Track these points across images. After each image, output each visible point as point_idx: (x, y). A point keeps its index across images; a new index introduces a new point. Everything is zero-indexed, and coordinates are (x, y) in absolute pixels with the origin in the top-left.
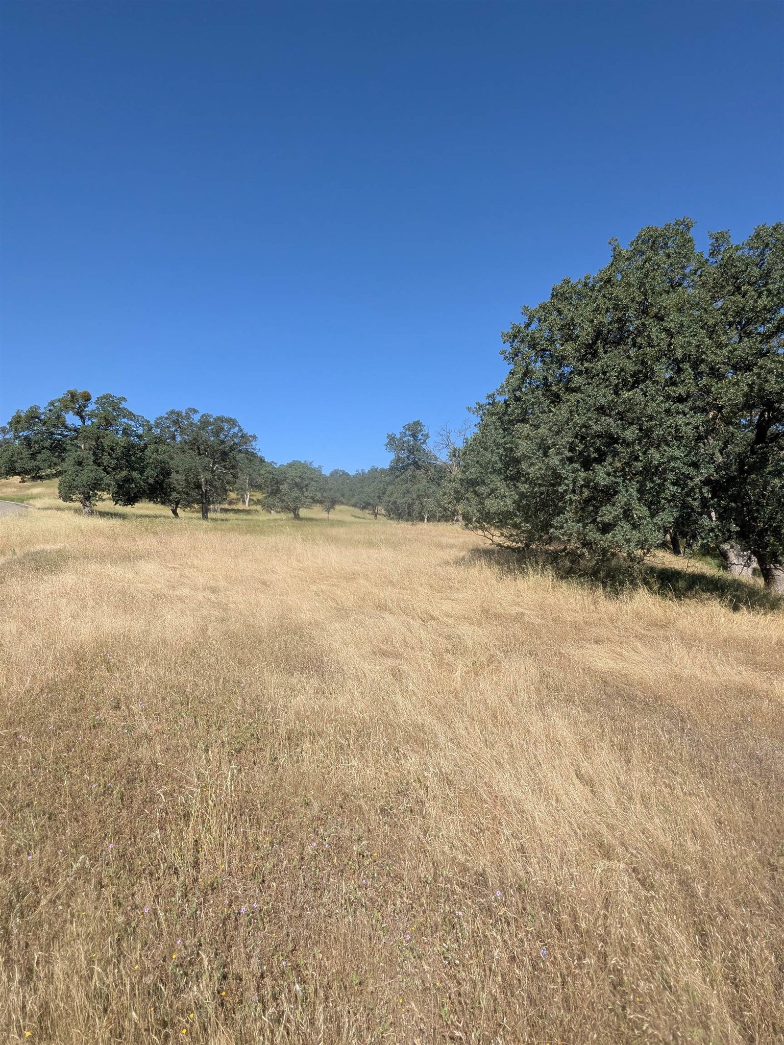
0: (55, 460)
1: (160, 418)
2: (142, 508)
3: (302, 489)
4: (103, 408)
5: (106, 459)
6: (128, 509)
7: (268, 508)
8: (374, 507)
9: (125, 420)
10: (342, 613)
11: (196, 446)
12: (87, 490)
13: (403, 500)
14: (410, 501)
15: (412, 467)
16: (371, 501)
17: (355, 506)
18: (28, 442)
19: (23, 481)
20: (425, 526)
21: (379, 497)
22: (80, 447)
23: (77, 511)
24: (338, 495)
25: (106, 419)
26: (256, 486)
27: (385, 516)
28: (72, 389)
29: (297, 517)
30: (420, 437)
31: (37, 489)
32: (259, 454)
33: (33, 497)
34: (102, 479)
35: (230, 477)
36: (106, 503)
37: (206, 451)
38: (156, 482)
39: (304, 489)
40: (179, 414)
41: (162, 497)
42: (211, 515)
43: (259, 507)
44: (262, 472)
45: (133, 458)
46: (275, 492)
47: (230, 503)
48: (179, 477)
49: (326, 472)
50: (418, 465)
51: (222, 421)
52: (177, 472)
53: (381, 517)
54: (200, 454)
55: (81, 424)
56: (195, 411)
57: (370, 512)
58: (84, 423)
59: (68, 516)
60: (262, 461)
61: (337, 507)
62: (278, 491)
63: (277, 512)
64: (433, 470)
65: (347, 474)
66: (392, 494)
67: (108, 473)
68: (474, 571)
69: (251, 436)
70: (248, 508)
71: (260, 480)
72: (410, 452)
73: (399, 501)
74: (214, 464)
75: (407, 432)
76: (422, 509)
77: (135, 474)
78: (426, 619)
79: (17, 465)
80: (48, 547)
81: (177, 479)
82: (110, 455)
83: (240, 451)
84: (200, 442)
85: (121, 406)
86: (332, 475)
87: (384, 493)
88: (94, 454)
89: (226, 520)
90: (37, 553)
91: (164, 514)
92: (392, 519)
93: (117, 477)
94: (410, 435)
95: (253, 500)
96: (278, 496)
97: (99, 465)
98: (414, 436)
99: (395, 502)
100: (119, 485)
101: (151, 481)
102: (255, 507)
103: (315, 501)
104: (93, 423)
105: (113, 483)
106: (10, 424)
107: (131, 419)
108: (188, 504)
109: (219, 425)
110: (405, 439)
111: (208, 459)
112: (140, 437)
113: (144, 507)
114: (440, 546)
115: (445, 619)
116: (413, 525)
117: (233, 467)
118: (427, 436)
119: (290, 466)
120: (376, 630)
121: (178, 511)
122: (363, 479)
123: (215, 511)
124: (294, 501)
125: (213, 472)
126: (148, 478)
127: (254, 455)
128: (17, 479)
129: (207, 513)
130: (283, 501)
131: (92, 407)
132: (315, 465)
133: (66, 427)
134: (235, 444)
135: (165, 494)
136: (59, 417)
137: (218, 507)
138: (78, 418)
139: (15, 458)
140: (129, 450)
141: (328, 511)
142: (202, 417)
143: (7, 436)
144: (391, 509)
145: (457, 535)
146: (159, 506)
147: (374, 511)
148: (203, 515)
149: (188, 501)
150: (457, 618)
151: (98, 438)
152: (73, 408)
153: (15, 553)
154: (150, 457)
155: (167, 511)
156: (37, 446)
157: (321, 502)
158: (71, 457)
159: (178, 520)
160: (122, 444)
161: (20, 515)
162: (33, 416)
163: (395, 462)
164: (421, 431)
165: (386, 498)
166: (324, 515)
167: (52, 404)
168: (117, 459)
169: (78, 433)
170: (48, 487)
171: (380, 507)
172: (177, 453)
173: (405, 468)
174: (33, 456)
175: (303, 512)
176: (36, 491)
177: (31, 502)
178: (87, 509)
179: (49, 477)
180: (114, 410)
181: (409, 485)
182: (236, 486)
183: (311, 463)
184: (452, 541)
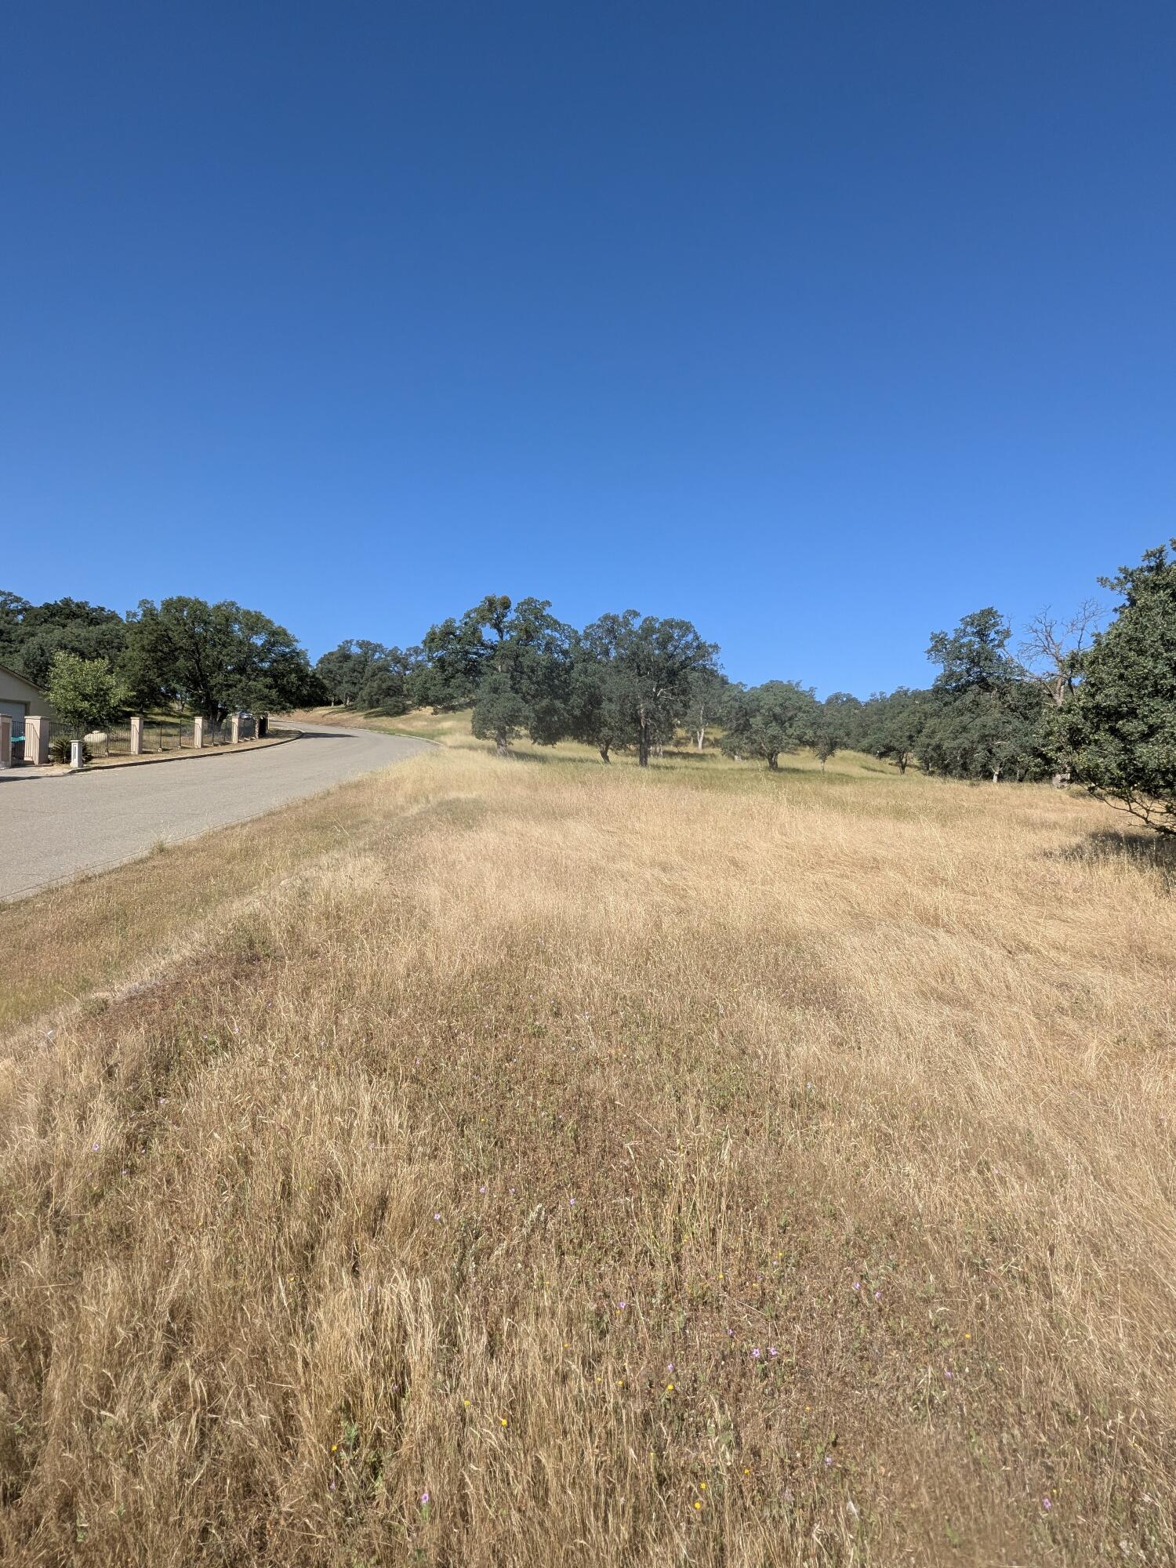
0: (469, 686)
1: (592, 626)
2: (564, 749)
3: (783, 723)
4: (524, 616)
5: (525, 685)
6: (547, 750)
7: (731, 751)
8: (900, 753)
9: (548, 631)
10: (861, 921)
11: (636, 663)
12: (502, 724)
13: (955, 744)
14: (967, 745)
15: (975, 687)
16: (896, 744)
17: (867, 750)
18: (442, 664)
19: (435, 713)
20: (994, 788)
21: (910, 737)
22: (496, 669)
23: (491, 751)
24: (841, 733)
25: (527, 632)
26: (713, 720)
27: (919, 769)
28: (490, 595)
29: (773, 766)
30: (992, 635)
31: (448, 723)
32: (721, 672)
33: (444, 733)
34: (519, 710)
35: (679, 707)
36: (523, 742)
37: (648, 669)
38: (583, 713)
39: (787, 725)
40: (614, 619)
41: (589, 735)
42: (651, 760)
43: (717, 751)
44: (725, 698)
45: (556, 682)
46: (743, 728)
47: (678, 744)
48: (613, 707)
49: (821, 697)
50: (987, 684)
51: (671, 627)
52: (610, 700)
53: (912, 770)
54: (640, 675)
55: (498, 639)
56: (636, 614)
57: (894, 762)
58: (502, 637)
59: (481, 757)
60: (724, 682)
61: (839, 753)
62: (747, 726)
63: (743, 758)
64: (1014, 692)
65: (854, 700)
66: (933, 732)
67: (527, 702)
68: (1105, 873)
69: (710, 646)
70: (701, 752)
71: (720, 711)
72: (973, 661)
73: (946, 745)
74: (658, 688)
75: (969, 629)
76: (990, 759)
77: (558, 704)
78: (1015, 949)
79: (430, 693)
80: (462, 796)
81: (609, 709)
82: (530, 678)
83: (694, 669)
84: (641, 657)
85: (545, 613)
86: (829, 702)
87: (920, 732)
88: (512, 678)
89: (672, 768)
90: (450, 803)
91: (591, 757)
92: (932, 773)
93: (537, 707)
94: (974, 634)
95: (708, 739)
96: (747, 734)
97: (517, 693)
98: (981, 634)
99: (939, 747)
100: (539, 718)
101: (577, 712)
102: (710, 750)
103: (803, 742)
104: (512, 636)
105: (533, 715)
106: (424, 642)
107: (556, 630)
108: (622, 746)
109: (667, 632)
110: (965, 640)
111: (649, 682)
112: (565, 653)
113: (567, 748)
114: (1028, 823)
115: (1053, 953)
116: (972, 785)
117: (684, 692)
118: (1007, 634)
119: (767, 688)
120: (923, 956)
121: (610, 753)
122: (883, 708)
123: (656, 754)
124: (770, 742)
125: (656, 699)
126: (573, 707)
127: (713, 673)
128: (429, 710)
129: (646, 757)
130: (753, 742)
131: (511, 616)
132: (804, 687)
133: (483, 645)
134: (688, 658)
135: (593, 730)
136: (475, 631)
137: (659, 748)
138: (495, 631)
139: (428, 685)
140: (552, 672)
141: (824, 758)
142: (645, 621)
143: (420, 658)
144: (932, 757)
145: (1062, 806)
146: (586, 747)
147: (901, 760)
148: (641, 760)
149: (622, 741)
150: (1077, 955)
151: (517, 657)
152: (491, 619)
153: (428, 801)
154: (577, 680)
155: (594, 753)
156: (450, 669)
157: (812, 744)
158: (486, 681)
159: (609, 766)
160: (544, 663)
161: (432, 755)
162: (448, 632)
163: (944, 680)
164: (994, 625)
165: (922, 739)
166: (817, 765)
167: (468, 615)
168: (538, 683)
169: (495, 651)
170: (459, 720)
171: (910, 755)
172: (610, 674)
173: (962, 689)
174: (446, 681)
175: (783, 760)
176: (447, 725)
177: (442, 738)
178: (502, 749)
179: (461, 707)
180: (536, 618)
181: (966, 718)
182: (687, 718)
183: (798, 684)
184: (1052, 817)
